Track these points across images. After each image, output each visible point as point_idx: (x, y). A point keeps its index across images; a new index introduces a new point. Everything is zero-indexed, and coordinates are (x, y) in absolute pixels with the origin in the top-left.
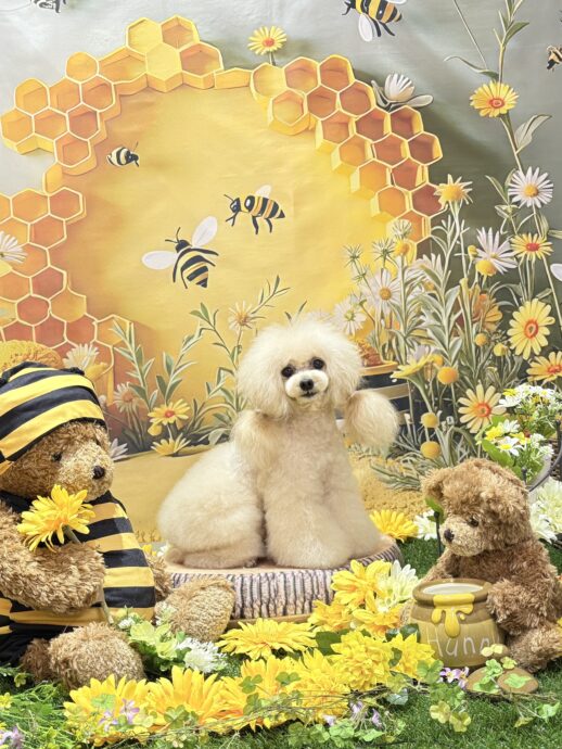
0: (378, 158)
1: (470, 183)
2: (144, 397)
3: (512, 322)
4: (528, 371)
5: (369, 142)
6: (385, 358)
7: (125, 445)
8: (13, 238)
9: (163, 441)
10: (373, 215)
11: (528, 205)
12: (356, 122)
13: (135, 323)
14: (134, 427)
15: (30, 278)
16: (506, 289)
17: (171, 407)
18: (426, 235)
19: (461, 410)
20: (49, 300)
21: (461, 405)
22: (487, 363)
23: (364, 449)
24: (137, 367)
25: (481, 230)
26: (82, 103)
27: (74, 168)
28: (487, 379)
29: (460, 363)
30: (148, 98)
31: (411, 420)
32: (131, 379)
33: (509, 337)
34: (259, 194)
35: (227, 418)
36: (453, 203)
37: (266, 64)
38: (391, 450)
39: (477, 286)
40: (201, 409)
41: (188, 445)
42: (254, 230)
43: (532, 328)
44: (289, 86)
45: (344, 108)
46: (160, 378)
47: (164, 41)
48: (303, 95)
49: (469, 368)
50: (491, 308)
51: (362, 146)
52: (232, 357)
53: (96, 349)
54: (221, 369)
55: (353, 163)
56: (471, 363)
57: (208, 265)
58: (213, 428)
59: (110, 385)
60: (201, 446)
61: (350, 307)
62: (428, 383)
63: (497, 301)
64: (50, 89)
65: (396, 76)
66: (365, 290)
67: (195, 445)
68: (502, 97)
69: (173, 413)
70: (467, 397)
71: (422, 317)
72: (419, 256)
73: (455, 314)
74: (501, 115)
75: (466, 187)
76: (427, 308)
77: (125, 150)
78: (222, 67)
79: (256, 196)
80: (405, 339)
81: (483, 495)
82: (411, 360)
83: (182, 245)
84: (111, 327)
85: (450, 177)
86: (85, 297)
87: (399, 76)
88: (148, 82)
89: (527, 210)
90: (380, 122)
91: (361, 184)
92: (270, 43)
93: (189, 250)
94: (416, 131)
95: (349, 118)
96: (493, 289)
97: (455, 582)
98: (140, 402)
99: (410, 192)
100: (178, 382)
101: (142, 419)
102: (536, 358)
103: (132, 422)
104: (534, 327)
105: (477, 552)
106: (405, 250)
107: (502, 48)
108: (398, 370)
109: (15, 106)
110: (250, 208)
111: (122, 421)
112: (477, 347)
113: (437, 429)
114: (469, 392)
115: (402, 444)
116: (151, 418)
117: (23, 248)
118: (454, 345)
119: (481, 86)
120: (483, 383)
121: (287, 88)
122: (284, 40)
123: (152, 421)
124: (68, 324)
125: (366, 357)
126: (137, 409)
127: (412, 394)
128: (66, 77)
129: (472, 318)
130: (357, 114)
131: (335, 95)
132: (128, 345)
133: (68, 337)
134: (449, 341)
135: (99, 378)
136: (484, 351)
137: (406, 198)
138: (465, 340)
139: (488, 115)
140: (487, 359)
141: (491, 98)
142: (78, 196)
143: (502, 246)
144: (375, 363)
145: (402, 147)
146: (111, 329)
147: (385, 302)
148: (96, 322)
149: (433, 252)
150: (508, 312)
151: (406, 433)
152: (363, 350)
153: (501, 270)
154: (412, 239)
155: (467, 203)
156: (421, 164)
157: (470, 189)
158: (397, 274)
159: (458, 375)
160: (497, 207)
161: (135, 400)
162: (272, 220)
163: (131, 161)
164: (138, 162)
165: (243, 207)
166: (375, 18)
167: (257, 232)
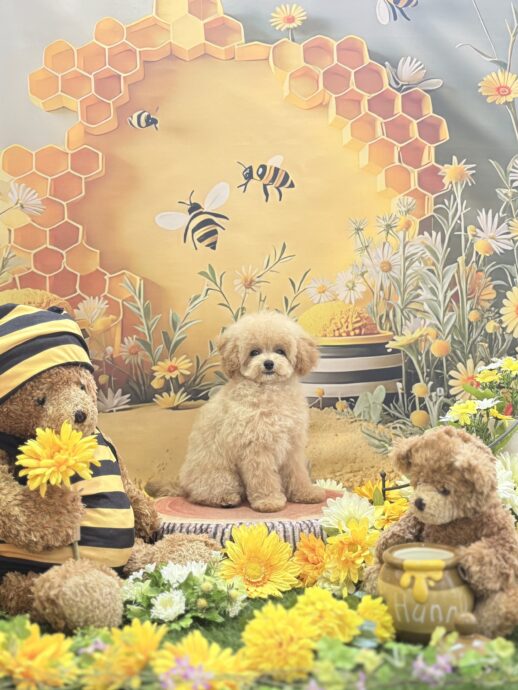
0: (387, 136)
1: (474, 165)
2: (150, 351)
3: (505, 301)
4: (517, 349)
5: (380, 120)
6: (382, 328)
7: (128, 396)
8: (33, 191)
9: (165, 394)
10: (379, 190)
12: (369, 101)
13: (143, 278)
14: (137, 379)
15: (48, 230)
16: (499, 267)
17: (174, 362)
18: (429, 212)
19: (451, 382)
20: (64, 253)
21: (451, 378)
22: (479, 339)
23: (356, 415)
24: (144, 321)
25: (481, 210)
26: (107, 66)
27: (96, 128)
28: (478, 354)
29: (453, 338)
30: (171, 65)
31: (402, 389)
32: (138, 332)
33: (501, 315)
34: (271, 163)
36: (456, 184)
37: (285, 39)
38: (382, 416)
39: (475, 265)
40: (205, 361)
41: (189, 400)
44: (305, 61)
45: (358, 87)
46: (165, 334)
47: (189, 12)
48: (320, 72)
49: (461, 343)
50: (486, 286)
51: (372, 123)
52: (236, 317)
53: (106, 302)
55: (363, 139)
56: (463, 338)
57: (218, 229)
58: (213, 385)
59: (118, 338)
60: (201, 401)
61: (351, 277)
62: (421, 355)
63: (492, 280)
64: (78, 51)
65: (409, 59)
66: (367, 261)
67: (195, 400)
68: (509, 85)
69: (175, 368)
70: (457, 371)
71: (419, 291)
72: (421, 232)
73: (451, 290)
74: (507, 103)
75: (469, 169)
76: (425, 283)
77: (146, 114)
78: (243, 40)
79: (268, 165)
80: (402, 310)
82: (406, 331)
83: (194, 208)
84: (122, 282)
85: (455, 158)
86: (98, 251)
87: (412, 60)
88: (171, 50)
90: (392, 102)
91: (370, 159)
92: (291, 20)
93: (201, 213)
94: (425, 112)
95: (362, 96)
96: (489, 268)
98: (144, 355)
99: (416, 171)
100: (183, 339)
101: (147, 372)
103: (136, 374)
105: (448, 521)
106: (408, 225)
107: (512, 39)
108: (394, 340)
109: (43, 66)
110: (261, 176)
111: (127, 372)
112: (470, 323)
113: (427, 401)
114: (460, 366)
115: (393, 412)
116: (154, 372)
117: (42, 201)
118: (449, 320)
119: (490, 73)
120: (474, 358)
121: (304, 64)
122: (305, 18)
123: (155, 374)
124: (81, 277)
125: (364, 326)
126: (142, 361)
127: (406, 364)
128: (94, 40)
129: (467, 295)
130: (370, 93)
131: (350, 73)
132: (137, 300)
133: (81, 289)
134: (444, 316)
135: (107, 330)
136: (477, 327)
137: (412, 175)
138: (459, 316)
139: (494, 102)
140: (479, 335)
141: (499, 85)
142: (97, 155)
143: (501, 228)
144: (372, 331)
145: (411, 127)
146: (121, 284)
147: (385, 275)
148: (108, 276)
149: (435, 230)
150: (502, 291)
151: (397, 400)
152: (361, 319)
153: (498, 251)
154: (415, 215)
155: (470, 184)
156: (428, 144)
157: (473, 172)
158: (398, 249)
159: (450, 348)
160: (497, 190)
161: (140, 353)
162: (282, 189)
163: (151, 123)
164: (157, 125)
165: (255, 175)
166: (392, 2)
167: (267, 200)
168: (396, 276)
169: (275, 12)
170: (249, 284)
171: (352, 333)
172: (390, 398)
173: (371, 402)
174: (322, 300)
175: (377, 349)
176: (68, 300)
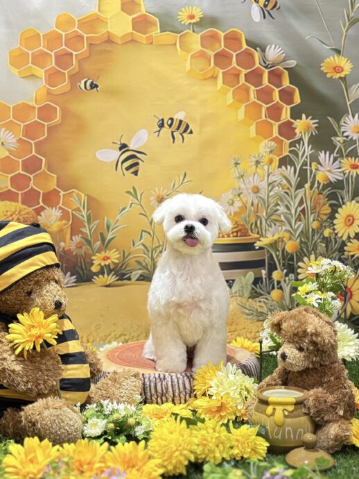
0: (258, 99)
1: (317, 121)
2: (91, 246)
3: (337, 215)
4: (345, 248)
5: (253, 88)
6: (252, 232)
7: (75, 277)
8: (11, 133)
9: (100, 276)
10: (251, 137)
11: (354, 139)
12: (245, 75)
13: (86, 195)
14: (81, 265)
16: (334, 193)
17: (108, 254)
18: (286, 153)
19: (299, 271)
20: (31, 176)
21: (299, 267)
22: (319, 241)
23: (234, 292)
24: (86, 225)
25: (321, 152)
26: (64, 47)
27: (55, 90)
28: (318, 251)
29: (301, 240)
30: (108, 47)
31: (266, 275)
32: (82, 233)
33: (334, 225)
35: (144, 264)
36: (305, 133)
37: (188, 31)
38: (251, 293)
39: (316, 190)
40: (128, 256)
41: (118, 280)
42: (172, 140)
43: (350, 220)
44: (202, 46)
45: (238, 65)
46: (102, 234)
47: (122, 10)
48: (212, 54)
49: (306, 243)
50: (324, 205)
51: (247, 90)
52: (151, 224)
53: (61, 211)
54: (143, 231)
55: (241, 101)
56: (308, 238)
57: (140, 161)
58: (134, 270)
59: (68, 236)
60: (126, 282)
61: (231, 197)
62: (279, 251)
63: (328, 200)
64: (43, 35)
65: (273, 46)
66: (243, 186)
67: (122, 280)
68: (342, 66)
69: (108, 258)
70: (303, 262)
71: (278, 207)
72: (280, 166)
73: (300, 206)
74: (340, 78)
75: (314, 123)
76: (282, 201)
77: (90, 81)
78: (159, 31)
79: (175, 118)
80: (266, 220)
81: (309, 330)
82: (269, 235)
83: (123, 147)
84: (72, 197)
85: (304, 116)
86: (55, 176)
87: (276, 46)
88: (109, 37)
89: (353, 142)
90: (261, 76)
91: (245, 115)
92: (192, 17)
93: (128, 150)
94: (284, 84)
95: (240, 71)
96: (326, 192)
97: (285, 388)
98: (87, 249)
99: (277, 124)
100: (113, 238)
101: (87, 260)
102: (351, 240)
103: (81, 262)
104: (352, 219)
105: (302, 369)
106: (271, 161)
107: (344, 34)
108: (260, 240)
109: (19, 46)
110: (170, 126)
111: (75, 261)
112: (313, 230)
113: (282, 282)
114: (305, 259)
115: (259, 290)
116: (93, 260)
117: (17, 140)
118: (298, 228)
119: (329, 57)
120: (315, 254)
121: (200, 48)
122: (202, 16)
123: (94, 262)
124: (43, 193)
125: (240, 230)
126: (85, 253)
127: (268, 257)
128: (55, 28)
129: (311, 210)
130: (246, 69)
131: (232, 55)
132: (82, 210)
133: (43, 202)
134: (295, 224)
135: (61, 231)
136: (318, 232)
137: (274, 127)
138: (305, 225)
139: (332, 77)
140: (319, 238)
141: (335, 66)
142: (56, 108)
143: (335, 164)
144: (245, 234)
145: (274, 94)
146: (71, 199)
147: (255, 195)
148: (62, 193)
149: (289, 165)
150: (335, 208)
151: (262, 282)
152: (238, 226)
153: (332, 180)
154: (276, 155)
155: (314, 134)
156: (285, 106)
157: (317, 125)
158: (264, 177)
159: (299, 247)
160: (333, 138)
161: (84, 247)
162: (184, 135)
163: (94, 88)
164: (98, 89)
165: (166, 125)
166: (262, 6)
167: (174, 142)
168: (262, 196)
170: (160, 200)
171: (231, 235)
172: (257, 281)
173: (244, 283)
175: (248, 247)
176: (34, 210)
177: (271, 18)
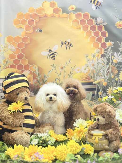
0: (94, 35)
2: (39, 83)
3: (120, 73)
5: (92, 32)
6: (92, 79)
7: (34, 93)
8: (13, 46)
10: (92, 48)
12: (90, 27)
13: (38, 66)
16: (119, 66)
18: (103, 53)
19: (107, 92)
20: (20, 60)
21: (107, 90)
22: (114, 82)
24: (38, 76)
25: (115, 53)
26: (31, 18)
27: (28, 32)
29: (108, 81)
30: (45, 18)
31: (96, 93)
32: (36, 79)
33: (119, 77)
36: (109, 46)
37: (71, 13)
38: (91, 99)
39: (113, 65)
42: (66, 48)
44: (76, 18)
45: (88, 24)
46: (43, 79)
47: (50, 6)
48: (79, 20)
49: (109, 83)
50: (116, 70)
51: (91, 32)
52: (59, 76)
53: (30, 72)
54: (56, 78)
55: (88, 36)
56: (110, 81)
57: (55, 55)
59: (32, 80)
61: (85, 67)
62: (101, 85)
63: (117, 69)
64: (25, 15)
65: (99, 18)
66: (89, 64)
70: (109, 89)
71: (100, 71)
72: (101, 57)
73: (108, 70)
74: (121, 28)
75: (113, 43)
76: (102, 69)
77: (39, 29)
78: (62, 13)
79: (67, 41)
80: (96, 75)
82: (97, 80)
83: (50, 51)
84: (33, 67)
85: (109, 41)
86: (28, 60)
88: (46, 15)
90: (95, 28)
91: (90, 40)
92: (73, 8)
93: (51, 52)
94: (103, 30)
95: (88, 26)
96: (117, 66)
99: (100, 43)
100: (47, 80)
101: (38, 87)
103: (36, 88)
106: (98, 56)
108: (94, 82)
109: (17, 18)
111: (34, 88)
112: (112, 78)
113: (102, 96)
114: (109, 88)
115: (94, 98)
116: (40, 87)
117: (16, 48)
118: (107, 77)
119: (118, 21)
120: (113, 86)
121: (75, 18)
122: (76, 8)
124: (24, 66)
125: (88, 78)
126: (37, 85)
127: (97, 87)
128: (28, 12)
129: (111, 72)
130: (90, 25)
131: (86, 21)
132: (37, 71)
133: (24, 68)
134: (106, 76)
135: (30, 78)
136: (113, 79)
137: (99, 44)
138: (109, 77)
139: (118, 28)
140: (114, 81)
141: (120, 24)
142: (28, 38)
143: (119, 57)
144: (90, 80)
145: (99, 34)
146: (33, 68)
147: (93, 67)
148: (30, 66)
149: (104, 57)
150: (119, 71)
151: (95, 95)
152: (87, 77)
153: (119, 62)
154: (100, 53)
155: (112, 47)
156: (103, 37)
157: (113, 44)
158: (96, 61)
159: (107, 84)
160: (119, 48)
161: (37, 83)
162: (70, 47)
164: (42, 32)
165: (64, 44)
166: (96, 5)
167: (66, 49)
168: (95, 67)
169: (69, 6)
170: (62, 68)
171: (85, 80)
172: (93, 95)
173: (89, 96)
174: (79, 72)
175: (90, 84)
176: (21, 71)
177: (99, 9)
